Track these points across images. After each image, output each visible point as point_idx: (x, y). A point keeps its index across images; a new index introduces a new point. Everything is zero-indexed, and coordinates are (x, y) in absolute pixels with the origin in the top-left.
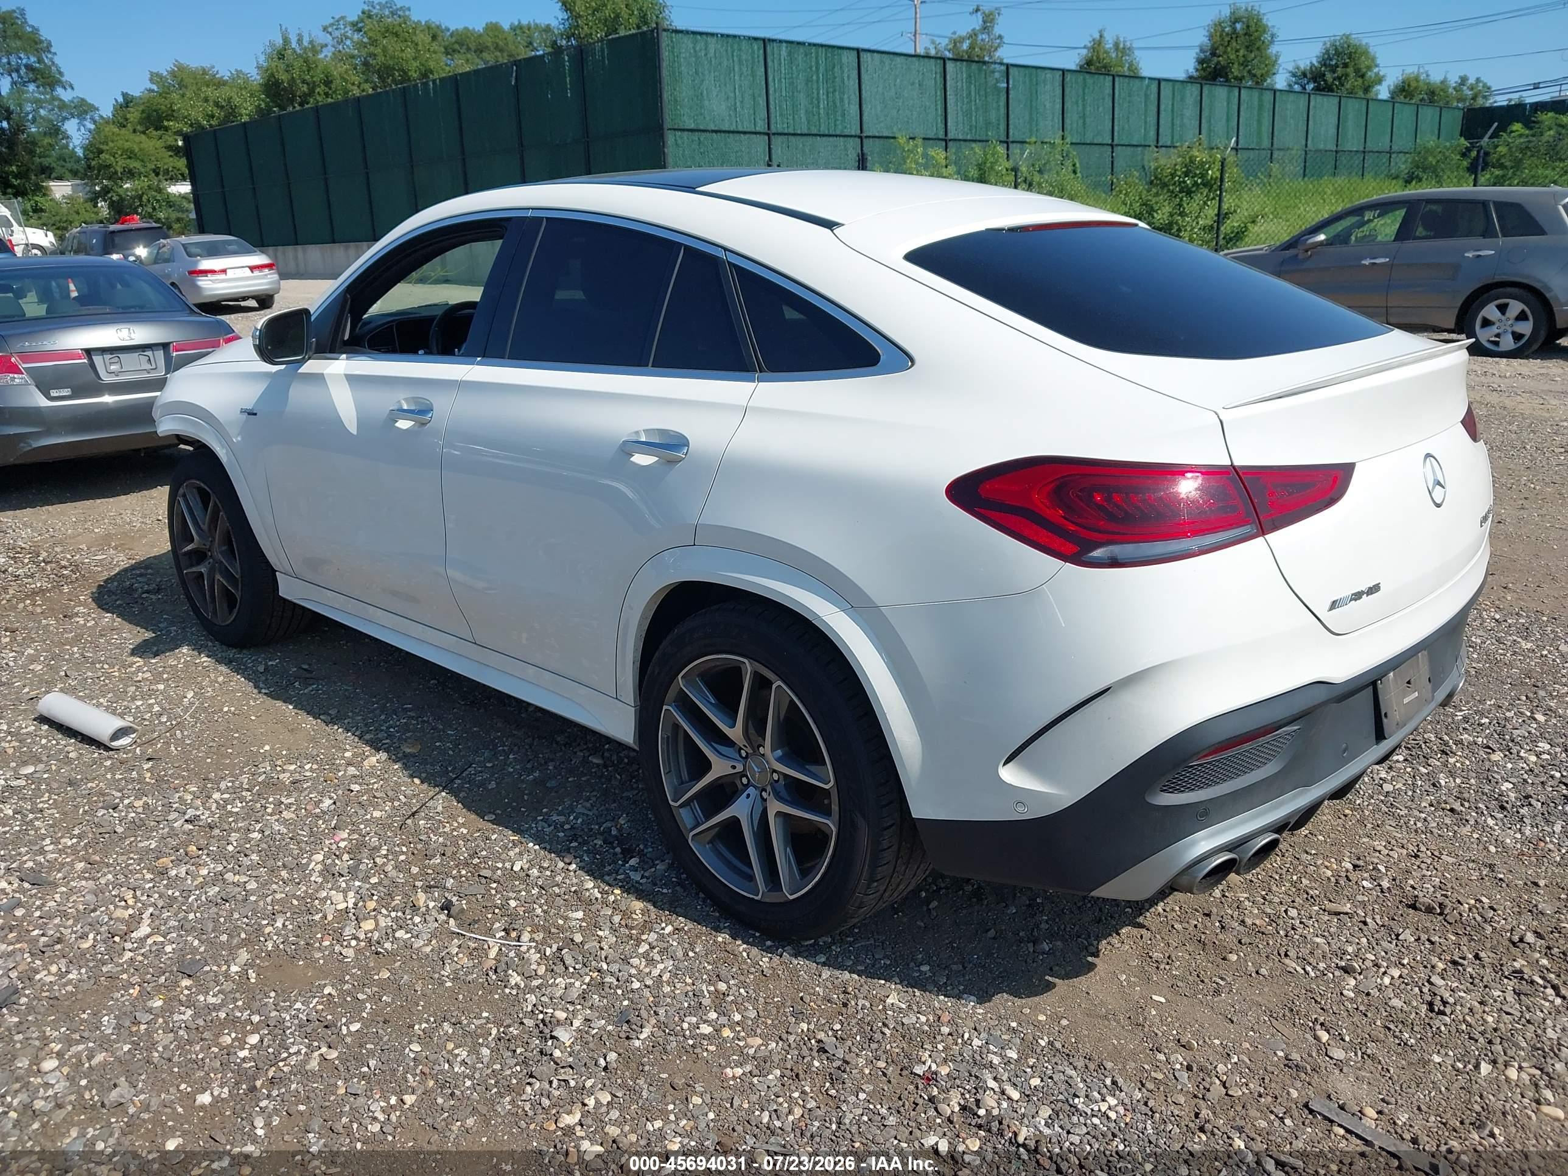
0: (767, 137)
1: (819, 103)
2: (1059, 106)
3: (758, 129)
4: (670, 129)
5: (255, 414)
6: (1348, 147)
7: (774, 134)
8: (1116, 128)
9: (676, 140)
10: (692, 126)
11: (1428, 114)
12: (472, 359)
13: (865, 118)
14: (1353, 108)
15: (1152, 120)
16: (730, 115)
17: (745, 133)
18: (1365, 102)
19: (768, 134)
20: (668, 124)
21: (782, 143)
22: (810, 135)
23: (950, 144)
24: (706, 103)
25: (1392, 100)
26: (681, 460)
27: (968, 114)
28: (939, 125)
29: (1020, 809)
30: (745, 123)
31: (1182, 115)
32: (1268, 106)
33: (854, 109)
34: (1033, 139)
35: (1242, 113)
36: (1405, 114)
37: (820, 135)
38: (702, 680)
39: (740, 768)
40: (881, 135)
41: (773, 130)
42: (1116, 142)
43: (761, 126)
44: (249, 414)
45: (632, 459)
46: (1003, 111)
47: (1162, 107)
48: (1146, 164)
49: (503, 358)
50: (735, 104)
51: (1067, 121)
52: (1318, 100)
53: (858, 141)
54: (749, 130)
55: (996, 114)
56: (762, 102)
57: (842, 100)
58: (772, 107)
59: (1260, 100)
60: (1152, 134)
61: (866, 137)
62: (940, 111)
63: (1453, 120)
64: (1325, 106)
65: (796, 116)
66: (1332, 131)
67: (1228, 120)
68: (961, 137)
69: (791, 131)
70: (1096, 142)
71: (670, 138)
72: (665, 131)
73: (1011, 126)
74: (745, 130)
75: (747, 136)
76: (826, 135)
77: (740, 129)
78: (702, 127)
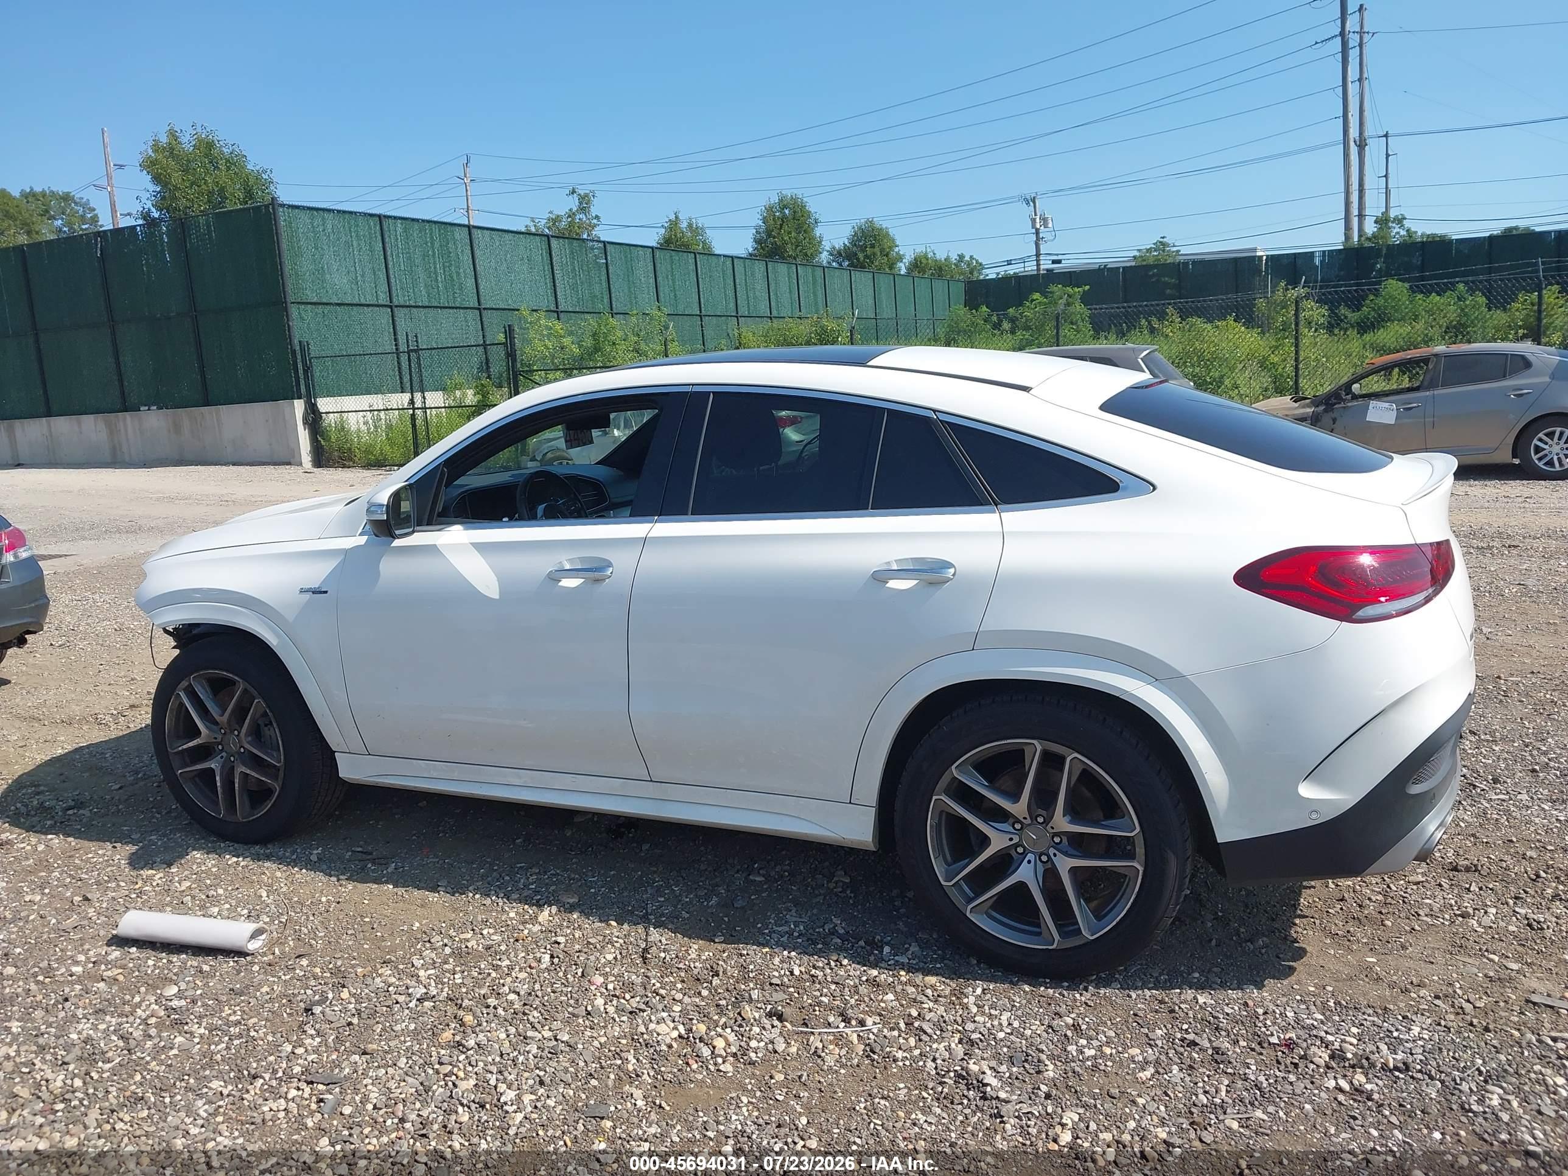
0: (389, 310)
1: (437, 277)
2: (652, 281)
3: (380, 302)
4: (293, 303)
5: (326, 592)
6: (885, 316)
7: (396, 306)
8: (702, 300)
9: (299, 313)
10: (315, 300)
11: (939, 285)
12: (651, 518)
13: (482, 291)
14: (884, 281)
15: (731, 293)
16: (352, 289)
17: (368, 305)
18: (892, 277)
19: (391, 307)
20: (291, 298)
21: (405, 315)
22: (431, 307)
23: (562, 315)
24: (328, 276)
25: (909, 274)
26: (948, 580)
27: (574, 287)
28: (550, 298)
29: (1314, 816)
30: (367, 296)
31: (754, 288)
32: (820, 281)
33: (470, 283)
34: (635, 312)
35: (800, 287)
36: (923, 286)
37: (441, 308)
38: (975, 768)
39: (1016, 840)
40: (498, 306)
41: (396, 302)
42: (704, 313)
43: (383, 299)
44: (313, 593)
45: (887, 585)
46: (605, 285)
47: (737, 281)
48: (730, 331)
49: (686, 514)
50: (357, 277)
51: (661, 295)
52: (857, 275)
53: (477, 312)
54: (371, 303)
55: (599, 288)
56: (382, 276)
57: (458, 274)
58: (393, 281)
59: (814, 276)
60: (732, 305)
61: (484, 309)
62: (550, 285)
63: (959, 290)
64: (862, 279)
65: (416, 290)
66: (871, 302)
67: (790, 292)
68: (570, 310)
69: (412, 303)
70: (687, 313)
71: (294, 311)
72: (289, 305)
73: (614, 299)
74: (368, 303)
75: (371, 308)
76: (446, 308)
77: (363, 301)
78: (324, 301)
